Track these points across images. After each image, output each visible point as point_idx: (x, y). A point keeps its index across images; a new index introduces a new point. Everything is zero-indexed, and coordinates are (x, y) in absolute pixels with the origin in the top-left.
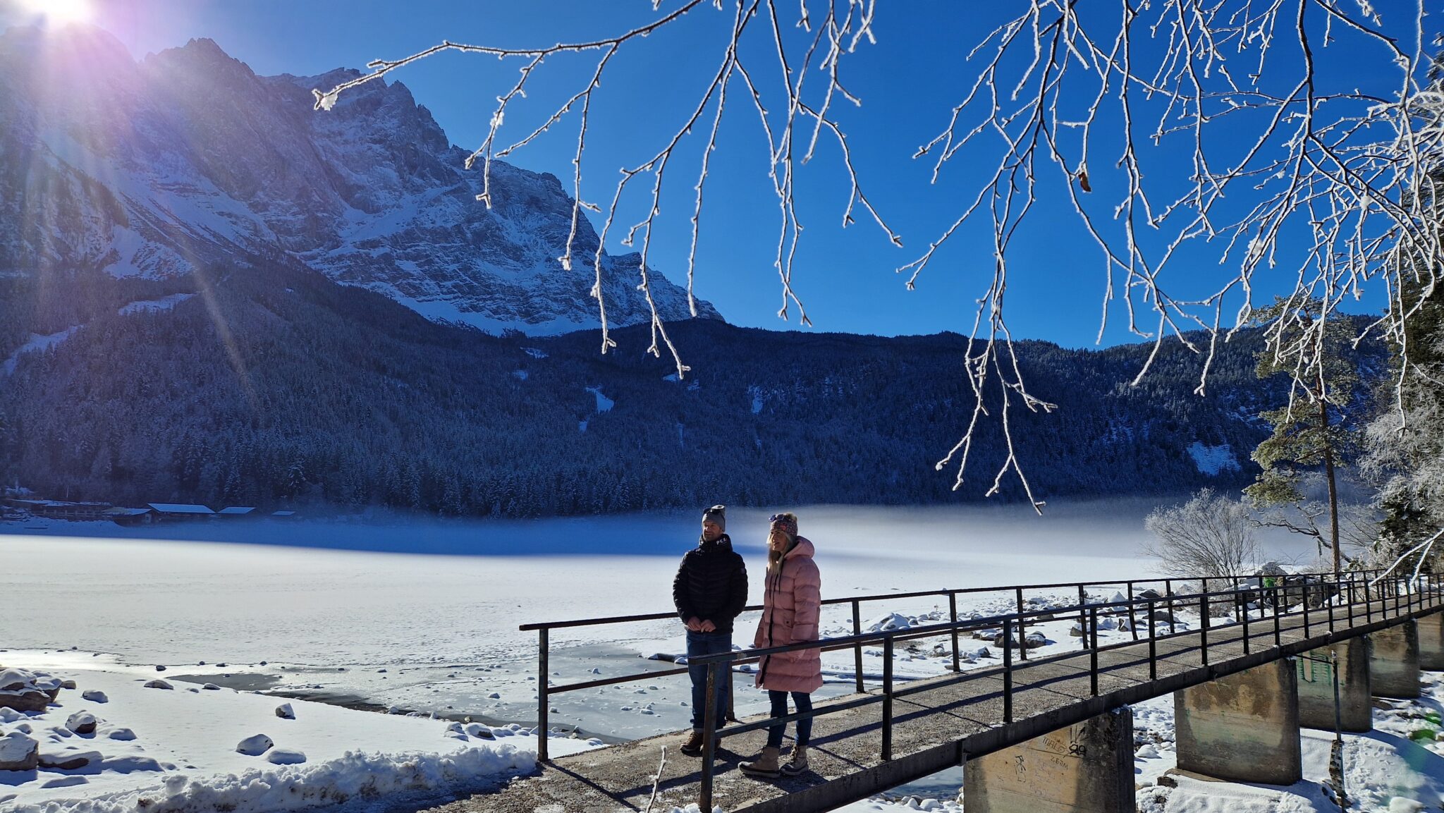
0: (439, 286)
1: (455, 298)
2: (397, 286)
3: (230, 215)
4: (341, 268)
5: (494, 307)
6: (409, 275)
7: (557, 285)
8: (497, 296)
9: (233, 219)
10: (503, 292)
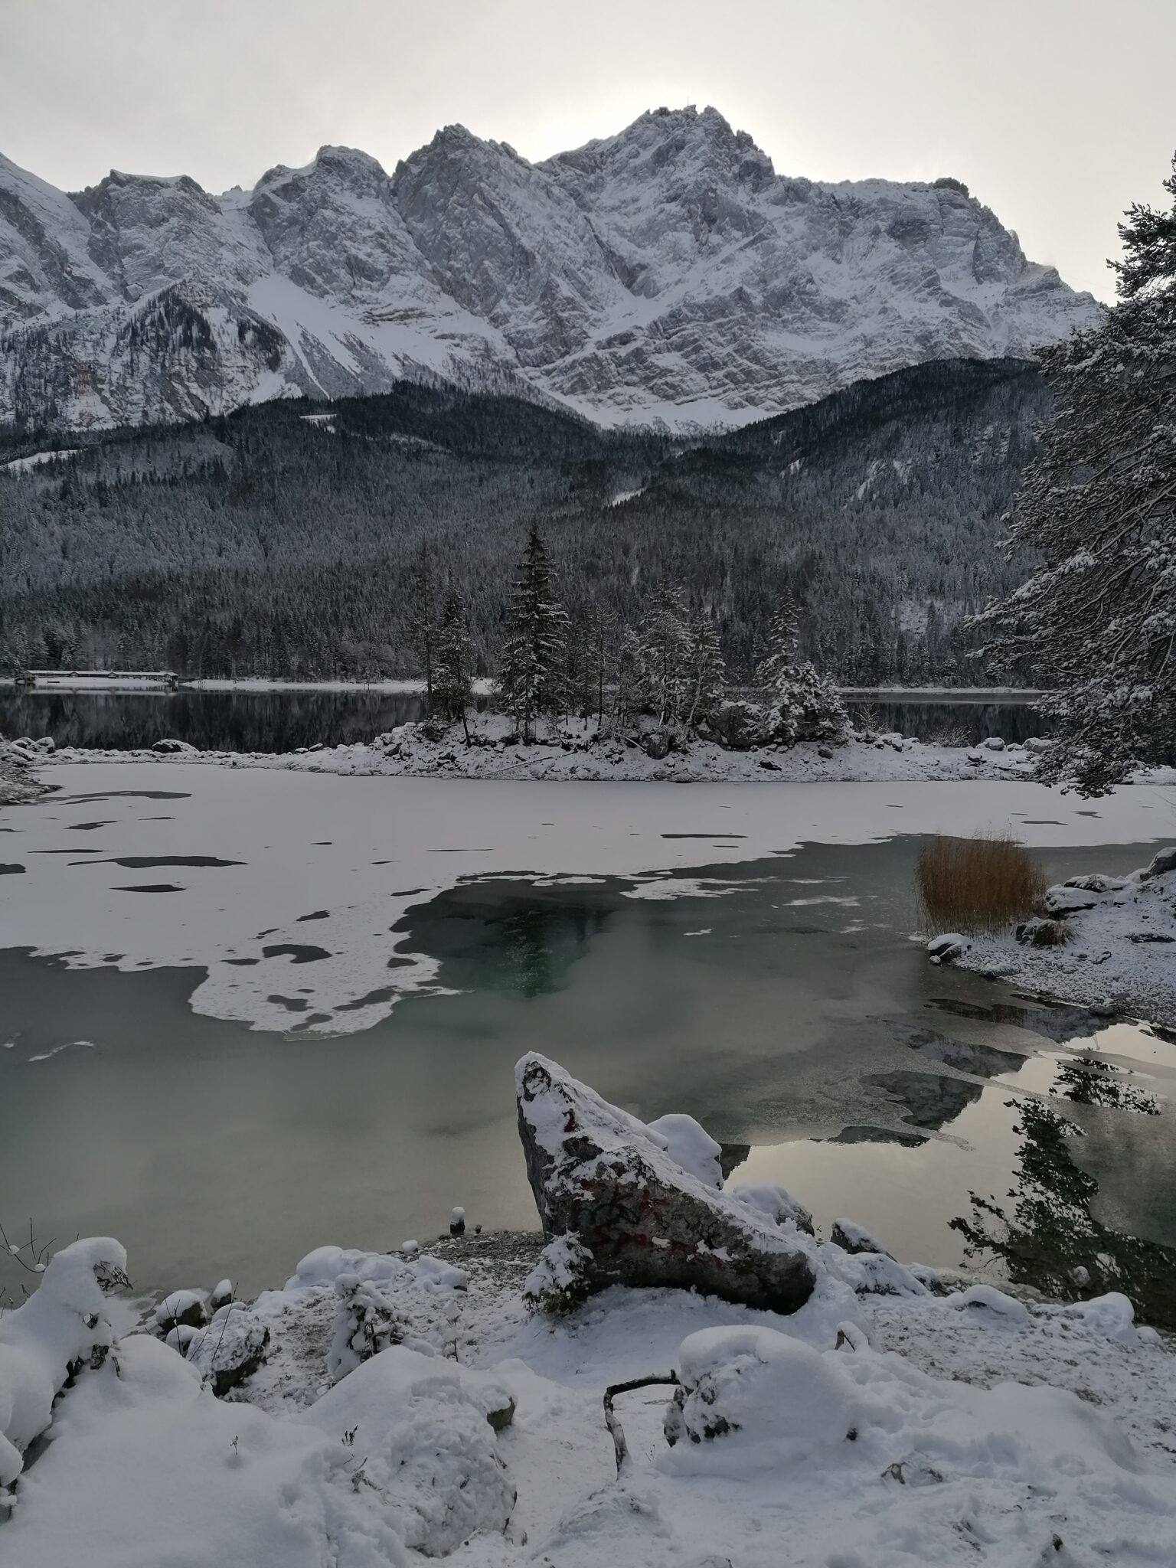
0: (708, 378)
1: (724, 392)
2: (651, 388)
3: (452, 337)
4: (573, 377)
5: (781, 395)
6: (665, 372)
7: (887, 346)
8: (786, 379)
9: (457, 341)
10: (799, 372)
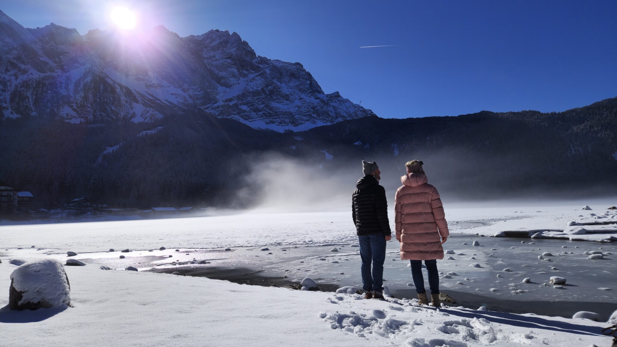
0: (257, 114)
1: (264, 119)
2: (241, 116)
3: (175, 94)
4: (219, 111)
5: (280, 121)
6: (245, 111)
7: (304, 109)
8: (280, 116)
9: (176, 96)
10: (283, 115)
